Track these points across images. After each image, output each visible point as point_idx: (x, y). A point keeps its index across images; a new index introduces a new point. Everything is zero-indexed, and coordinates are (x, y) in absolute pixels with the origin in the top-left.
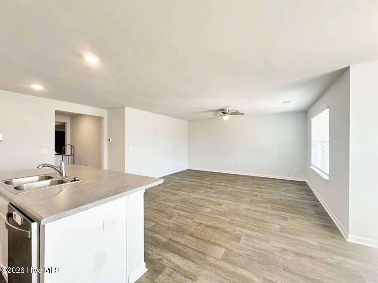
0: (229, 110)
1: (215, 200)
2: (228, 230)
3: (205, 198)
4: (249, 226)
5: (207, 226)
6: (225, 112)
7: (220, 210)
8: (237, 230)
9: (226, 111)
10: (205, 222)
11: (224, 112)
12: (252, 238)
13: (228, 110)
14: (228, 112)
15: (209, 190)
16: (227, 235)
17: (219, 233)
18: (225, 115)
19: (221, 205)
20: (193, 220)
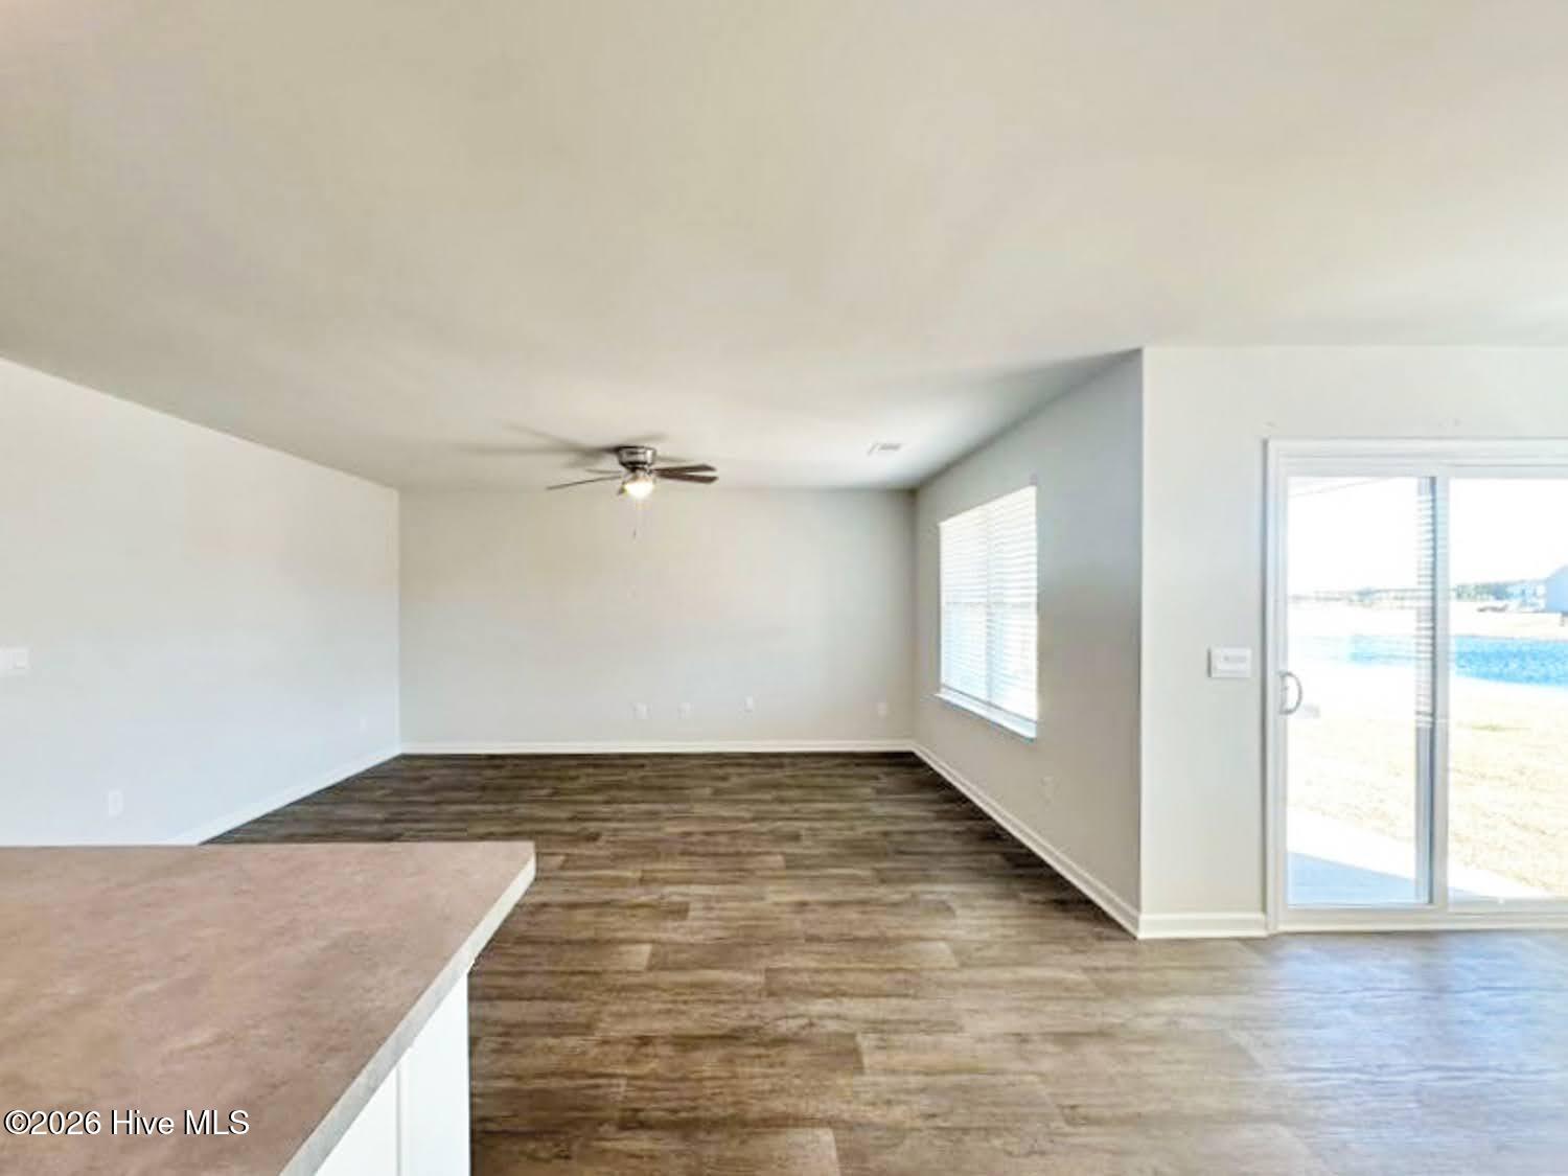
0: (654, 454)
1: (640, 895)
2: (786, 1027)
3: (589, 894)
4: (851, 977)
5: (686, 1043)
6: (638, 463)
7: (692, 939)
8: (821, 1017)
9: (641, 458)
10: (663, 1026)
11: (631, 463)
12: (896, 1032)
13: (649, 453)
14: (649, 461)
15: (586, 850)
16: (796, 1055)
17: (759, 1056)
18: (635, 479)
19: (680, 911)
20: (598, 1036)
